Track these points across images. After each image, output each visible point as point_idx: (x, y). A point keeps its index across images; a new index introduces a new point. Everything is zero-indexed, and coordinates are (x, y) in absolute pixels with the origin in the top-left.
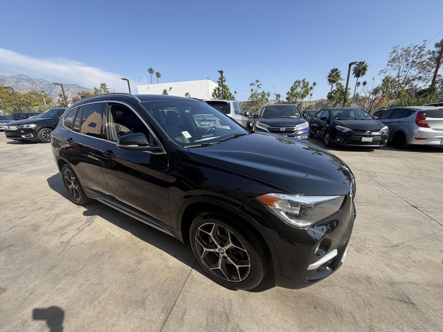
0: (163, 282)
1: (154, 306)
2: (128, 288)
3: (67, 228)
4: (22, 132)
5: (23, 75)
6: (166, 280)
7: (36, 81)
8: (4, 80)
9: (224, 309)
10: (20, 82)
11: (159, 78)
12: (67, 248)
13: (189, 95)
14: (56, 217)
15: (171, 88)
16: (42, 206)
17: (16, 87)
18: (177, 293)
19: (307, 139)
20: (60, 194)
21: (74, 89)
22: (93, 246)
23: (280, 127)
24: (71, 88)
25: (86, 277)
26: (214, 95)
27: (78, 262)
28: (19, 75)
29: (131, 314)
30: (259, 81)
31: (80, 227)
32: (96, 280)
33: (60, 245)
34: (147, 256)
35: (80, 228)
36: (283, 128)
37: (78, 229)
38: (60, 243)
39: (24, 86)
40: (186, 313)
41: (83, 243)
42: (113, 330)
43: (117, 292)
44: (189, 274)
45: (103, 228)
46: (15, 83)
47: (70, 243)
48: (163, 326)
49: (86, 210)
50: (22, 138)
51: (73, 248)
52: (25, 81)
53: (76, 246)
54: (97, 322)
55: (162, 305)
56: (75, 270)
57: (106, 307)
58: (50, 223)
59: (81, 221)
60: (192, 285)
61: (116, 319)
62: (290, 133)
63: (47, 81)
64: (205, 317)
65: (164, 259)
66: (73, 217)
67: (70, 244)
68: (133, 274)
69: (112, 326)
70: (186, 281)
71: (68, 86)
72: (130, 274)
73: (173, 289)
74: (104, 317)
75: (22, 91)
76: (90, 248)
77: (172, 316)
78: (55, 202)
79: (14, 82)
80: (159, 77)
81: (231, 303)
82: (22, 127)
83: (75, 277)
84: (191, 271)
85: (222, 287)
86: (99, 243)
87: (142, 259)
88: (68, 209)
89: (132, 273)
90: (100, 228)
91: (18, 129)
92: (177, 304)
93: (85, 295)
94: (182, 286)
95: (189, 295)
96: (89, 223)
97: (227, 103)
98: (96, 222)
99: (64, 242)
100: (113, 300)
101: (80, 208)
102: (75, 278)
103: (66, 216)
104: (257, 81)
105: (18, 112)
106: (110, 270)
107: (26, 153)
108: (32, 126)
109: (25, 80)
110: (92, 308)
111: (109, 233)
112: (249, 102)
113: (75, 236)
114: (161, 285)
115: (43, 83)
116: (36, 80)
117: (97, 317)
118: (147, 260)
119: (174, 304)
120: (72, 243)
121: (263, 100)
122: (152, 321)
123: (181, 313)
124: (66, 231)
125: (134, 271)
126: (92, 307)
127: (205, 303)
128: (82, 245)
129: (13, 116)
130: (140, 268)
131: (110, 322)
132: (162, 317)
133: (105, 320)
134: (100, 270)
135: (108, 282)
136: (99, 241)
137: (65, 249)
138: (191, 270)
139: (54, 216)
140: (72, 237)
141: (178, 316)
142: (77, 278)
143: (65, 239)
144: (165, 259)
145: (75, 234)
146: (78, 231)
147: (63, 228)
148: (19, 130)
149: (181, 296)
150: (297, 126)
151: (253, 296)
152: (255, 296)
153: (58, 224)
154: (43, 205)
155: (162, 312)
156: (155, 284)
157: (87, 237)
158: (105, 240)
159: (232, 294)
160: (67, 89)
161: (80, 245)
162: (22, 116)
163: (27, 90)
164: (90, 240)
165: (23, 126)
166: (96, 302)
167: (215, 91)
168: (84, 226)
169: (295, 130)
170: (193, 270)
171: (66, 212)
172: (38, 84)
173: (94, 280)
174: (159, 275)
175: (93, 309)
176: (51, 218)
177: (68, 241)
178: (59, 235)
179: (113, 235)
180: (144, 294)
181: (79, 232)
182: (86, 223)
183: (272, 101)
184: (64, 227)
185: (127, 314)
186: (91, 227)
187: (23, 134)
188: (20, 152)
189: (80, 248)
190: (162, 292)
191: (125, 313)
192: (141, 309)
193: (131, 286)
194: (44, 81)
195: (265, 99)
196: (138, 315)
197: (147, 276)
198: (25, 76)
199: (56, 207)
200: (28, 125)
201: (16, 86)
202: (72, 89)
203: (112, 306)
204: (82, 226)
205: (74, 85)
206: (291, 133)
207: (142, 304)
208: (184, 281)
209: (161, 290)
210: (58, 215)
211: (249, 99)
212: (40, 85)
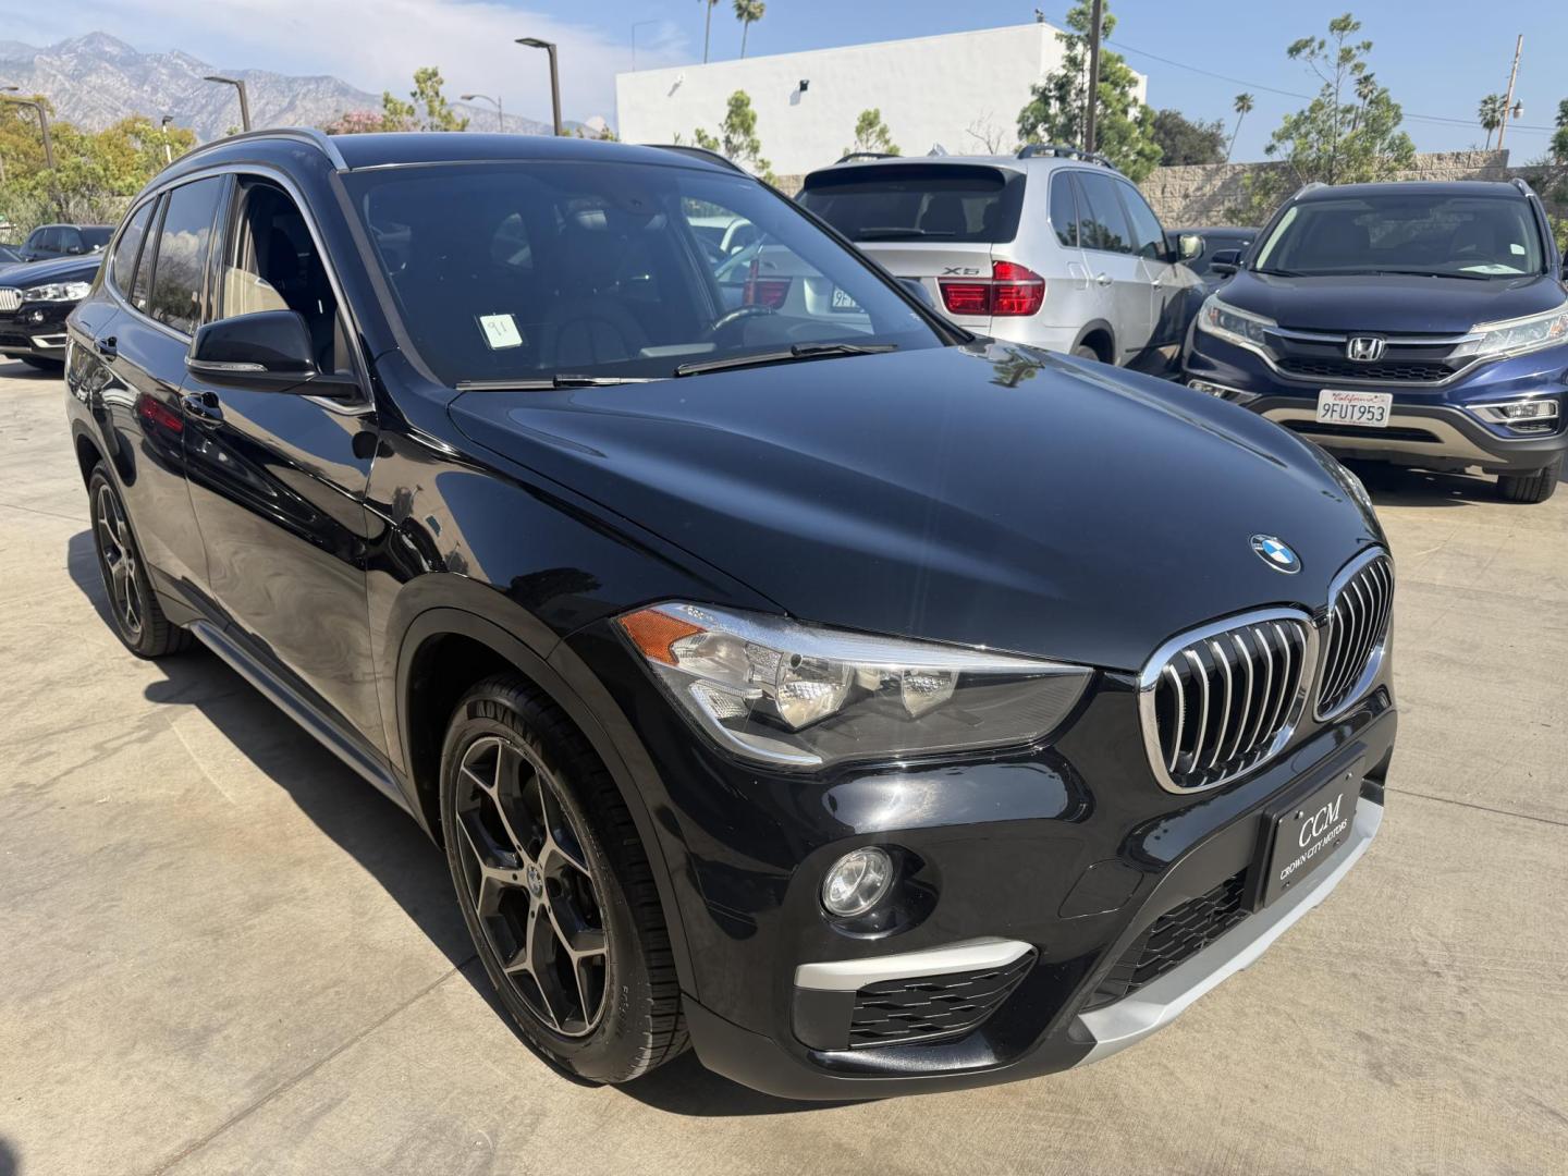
0: (310, 992)
1: (234, 1059)
2: (175, 981)
3: (62, 737)
4: (38, 318)
5: (108, 37)
6: (325, 988)
7: (156, 64)
8: (26, 67)
9: (494, 1134)
10: (91, 71)
11: (753, 23)
12: (32, 808)
13: (877, 128)
14: (42, 690)
15: (804, 87)
16: (7, 644)
17: (74, 100)
18: (341, 1040)
19: (1549, 423)
20: (93, 603)
21: (321, 103)
22: (124, 818)
23: (1350, 333)
24: (305, 95)
25: (50, 915)
26: (1034, 127)
27: (48, 862)
28: (90, 39)
29: (139, 1064)
30: (1354, 20)
31: (105, 742)
32: (77, 932)
33: (13, 794)
34: (304, 890)
35: (105, 746)
36: (1367, 344)
37: (99, 747)
38: (15, 787)
39: (107, 91)
40: (336, 1111)
41: (92, 801)
42: (55, 1093)
43: (129, 986)
44: (432, 987)
45: (190, 758)
46: (72, 77)
47: (47, 793)
48: (225, 1127)
49: (160, 676)
50: (34, 346)
51: (52, 810)
52: (111, 65)
53: (63, 808)
54: (17, 1058)
55: (263, 1062)
56: (23, 885)
57: (70, 1021)
58: (10, 709)
59: (122, 718)
60: (417, 1025)
61: (81, 1064)
62: (1417, 377)
63: (201, 65)
64: (397, 1140)
65: (362, 914)
66: (102, 699)
67: (46, 796)
68: (215, 940)
69: (58, 1082)
70: (403, 1006)
71: (290, 90)
72: (206, 938)
73: (333, 1023)
74: (48, 1049)
75: (93, 119)
76: (110, 823)
77: (279, 1104)
78: (59, 634)
79: (66, 75)
80: (752, 16)
81: (533, 1126)
82: (38, 295)
83: (15, 907)
84: (444, 979)
85: (540, 1060)
86: (148, 812)
87: (281, 896)
88: (97, 668)
89: (215, 936)
90: (182, 755)
91: (23, 304)
92: (319, 1073)
93: (18, 971)
94: (376, 1019)
95: (383, 1056)
96: (146, 732)
97: (1007, 177)
98: (173, 731)
99: (30, 786)
100: (103, 1006)
101: (145, 667)
102: (13, 910)
103: (75, 693)
104: (1342, 26)
105: (56, 225)
106: (141, 910)
107: (34, 418)
108: (79, 291)
109: (111, 60)
110: (24, 1015)
111: (204, 779)
112: (1273, 166)
113: (77, 770)
114: (296, 1000)
115: (186, 75)
116: (159, 61)
117: (26, 1044)
118: (296, 905)
119: (309, 1072)
120: (56, 793)
121: (1367, 151)
122: (198, 1100)
123: (318, 1105)
124: (54, 748)
125: (225, 932)
126: (22, 1012)
127: (427, 1098)
128: (88, 807)
129: (33, 244)
130: (251, 928)
131: (59, 1070)
132: (242, 1099)
133: (48, 1059)
134: (106, 905)
135: (114, 946)
136: (151, 804)
137: (21, 808)
138: (448, 975)
139: (35, 688)
140: (66, 774)
141: (296, 1111)
142: (19, 913)
143: (36, 775)
144: (366, 914)
145: (80, 763)
146: (92, 754)
147: (46, 735)
148: (28, 308)
149: (351, 1052)
150: (1480, 330)
151: (651, 1121)
152: (658, 1126)
153: (38, 719)
154: (13, 639)
155: (249, 1084)
156: (277, 991)
157: (117, 781)
158: (176, 805)
159: (562, 1095)
160: (285, 104)
161: (80, 804)
162: (64, 242)
163: (115, 111)
164: (121, 793)
165: (41, 289)
166: (44, 1001)
167: (1044, 98)
168: (126, 739)
169: (1456, 355)
170: (459, 976)
171: (84, 678)
172: (163, 81)
173: (71, 930)
174: (310, 965)
175: (26, 1017)
176: (21, 692)
177: (46, 785)
178: (22, 757)
179: (215, 790)
180: (219, 1014)
181: (95, 758)
182: (139, 728)
183: (1440, 158)
184: (53, 734)
185: (126, 1060)
186: (146, 747)
187: (39, 329)
188: (16, 413)
189: (75, 816)
190: (286, 1023)
191: (122, 1054)
192: (184, 1056)
193: (189, 978)
194: (190, 64)
195: (1391, 146)
196: (159, 1072)
197: (264, 958)
198: (114, 41)
199: (57, 655)
200: (61, 286)
201: (73, 95)
202: (310, 105)
203: (90, 1023)
204: (118, 738)
205: (318, 80)
206: (1427, 379)
207: (193, 1042)
208: (392, 1006)
209: (288, 1016)
210: (49, 684)
211: (1270, 150)
212: (173, 88)
